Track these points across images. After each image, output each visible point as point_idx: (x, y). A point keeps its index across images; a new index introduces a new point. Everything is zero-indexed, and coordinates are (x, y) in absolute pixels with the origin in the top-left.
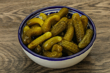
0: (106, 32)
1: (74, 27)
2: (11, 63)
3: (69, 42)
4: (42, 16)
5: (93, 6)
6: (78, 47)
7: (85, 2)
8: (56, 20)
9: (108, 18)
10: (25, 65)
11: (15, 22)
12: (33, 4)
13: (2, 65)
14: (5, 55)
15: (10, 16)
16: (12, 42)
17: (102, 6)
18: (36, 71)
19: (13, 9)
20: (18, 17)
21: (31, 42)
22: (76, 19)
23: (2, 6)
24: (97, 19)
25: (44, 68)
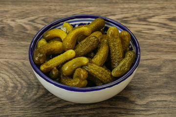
0: (158, 58)
1: (109, 46)
2: (17, 89)
3: (98, 67)
4: (66, 27)
5: (144, 20)
6: (111, 75)
7: (133, 14)
8: (85, 34)
9: (164, 39)
10: (35, 94)
11: (31, 33)
12: (60, 11)
13: (4, 92)
14: (10, 78)
15: (24, 25)
16: (22, 61)
17: (158, 21)
18: (50, 104)
19: (30, 16)
20: (35, 27)
21: (45, 62)
22: (113, 35)
23: (16, 9)
24: (147, 39)
25: (62, 101)
